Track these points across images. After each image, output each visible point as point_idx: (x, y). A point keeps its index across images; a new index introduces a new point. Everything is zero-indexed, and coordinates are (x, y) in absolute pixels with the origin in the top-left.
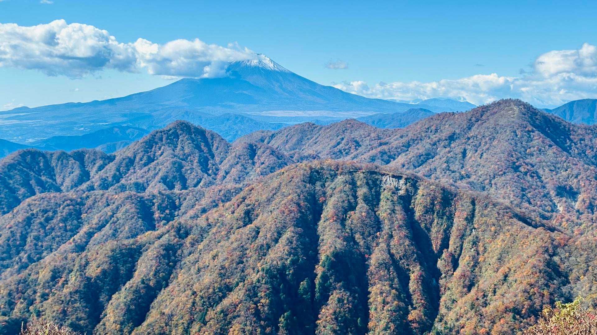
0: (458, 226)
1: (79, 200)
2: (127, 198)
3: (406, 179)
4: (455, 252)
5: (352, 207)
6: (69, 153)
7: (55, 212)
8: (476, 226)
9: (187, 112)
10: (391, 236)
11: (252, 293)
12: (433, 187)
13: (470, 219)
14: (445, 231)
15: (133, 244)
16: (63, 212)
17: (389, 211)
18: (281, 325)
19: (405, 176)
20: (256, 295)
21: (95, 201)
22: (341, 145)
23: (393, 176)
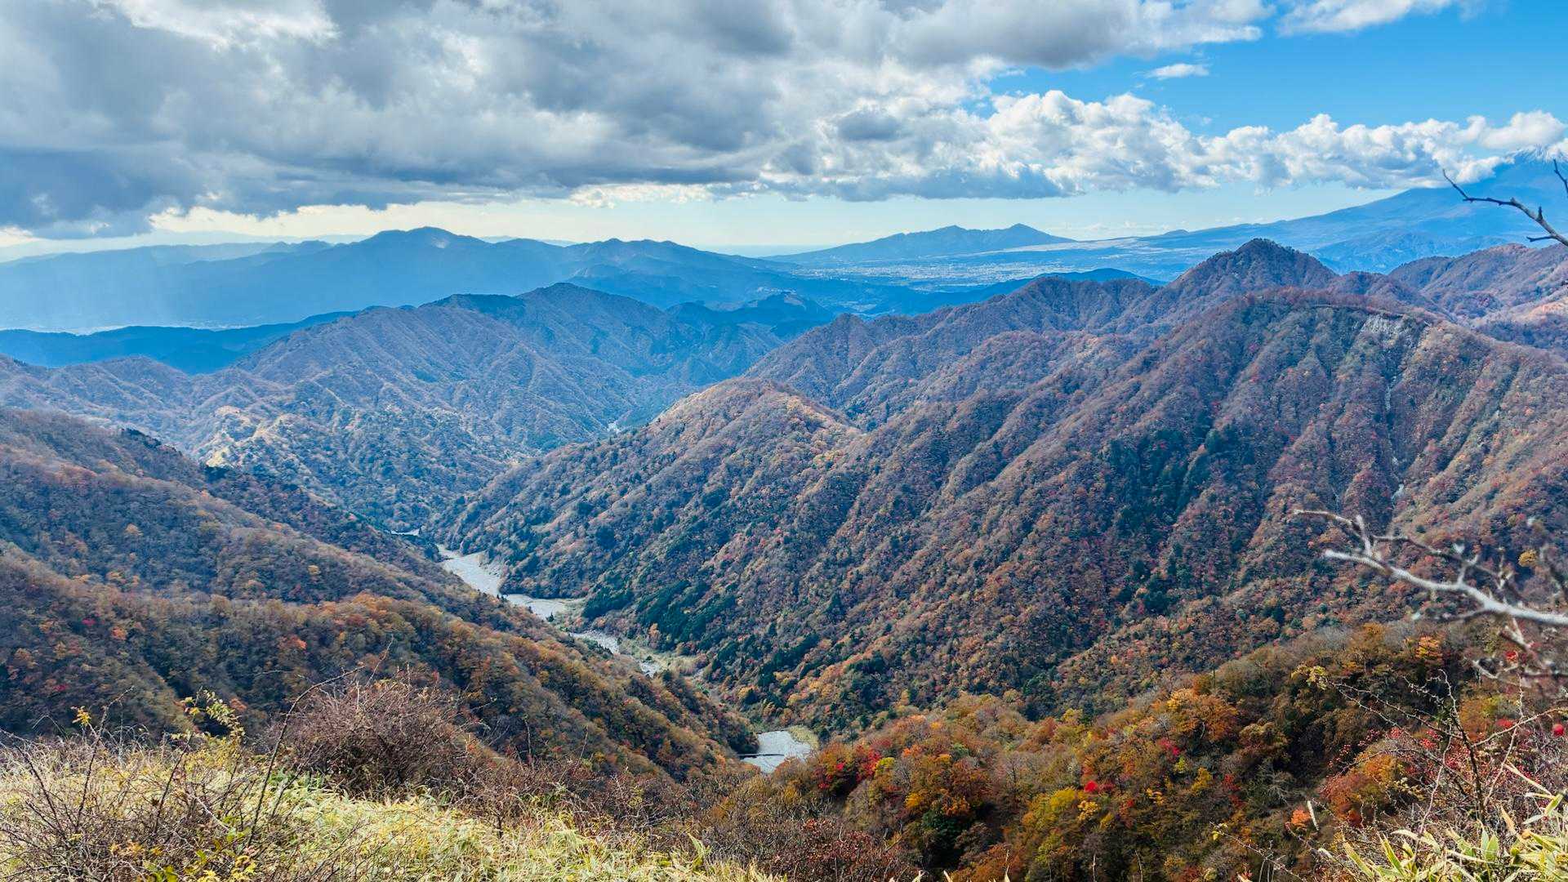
0: (1472, 402)
1: (1050, 342)
2: (1108, 342)
3: (1406, 321)
4: (1450, 445)
5: (1292, 361)
6: (1101, 283)
7: (1017, 355)
8: (1503, 405)
9: (1409, 235)
10: (1341, 412)
11: (1086, 474)
12: (1448, 336)
13: (1498, 395)
14: (1446, 410)
15: (1006, 396)
16: (1026, 355)
17: (1351, 372)
18: (1114, 521)
19: (1405, 317)
20: (1091, 475)
21: (1071, 344)
22: (1544, 281)
23: (1386, 316)
